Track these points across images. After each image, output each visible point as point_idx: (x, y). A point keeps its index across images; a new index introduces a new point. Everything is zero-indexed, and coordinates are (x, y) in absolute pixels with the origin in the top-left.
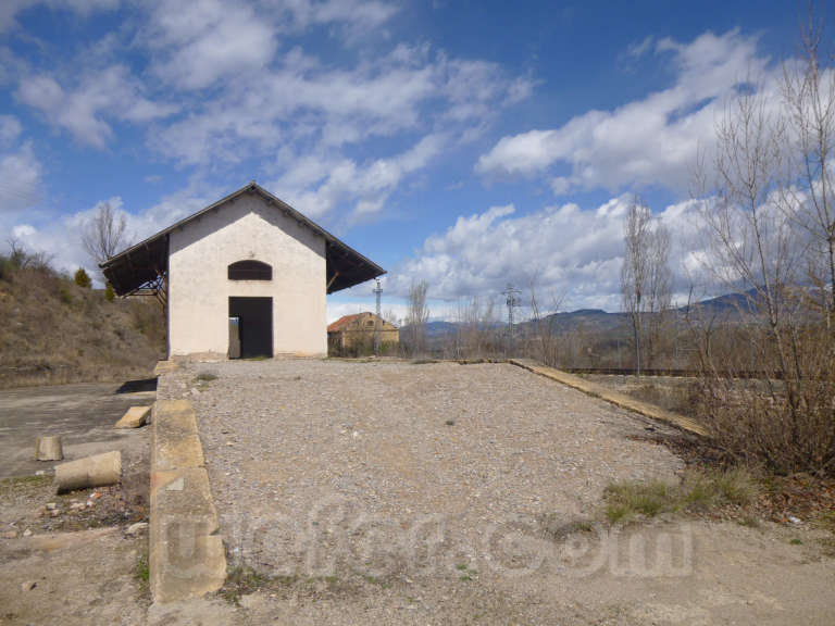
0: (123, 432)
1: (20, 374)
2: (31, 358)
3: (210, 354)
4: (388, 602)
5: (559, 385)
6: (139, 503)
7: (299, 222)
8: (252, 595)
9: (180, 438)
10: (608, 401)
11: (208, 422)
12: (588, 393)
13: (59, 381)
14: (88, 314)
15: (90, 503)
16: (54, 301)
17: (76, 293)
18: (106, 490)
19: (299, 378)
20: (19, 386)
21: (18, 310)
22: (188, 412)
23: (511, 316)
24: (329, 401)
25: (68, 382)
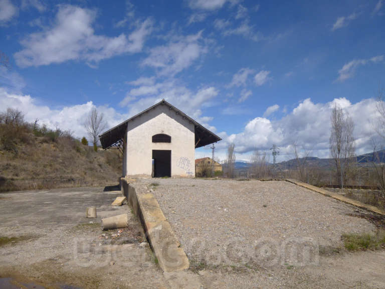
0: (115, 207)
1: (62, 182)
2: (66, 175)
3: (144, 175)
4: (260, 276)
5: (310, 191)
6: (139, 235)
7: (183, 117)
8: (202, 271)
9: (153, 209)
10: (335, 198)
11: (162, 203)
12: (324, 195)
13: (77, 185)
14: (87, 157)
15: (118, 234)
16: (74, 151)
17: (82, 147)
18: (123, 229)
19: (194, 186)
20: (61, 187)
21: (60, 155)
22: (153, 198)
23: (274, 160)
24: (210, 195)
25: (81, 186)
